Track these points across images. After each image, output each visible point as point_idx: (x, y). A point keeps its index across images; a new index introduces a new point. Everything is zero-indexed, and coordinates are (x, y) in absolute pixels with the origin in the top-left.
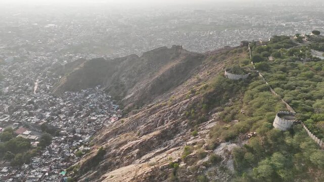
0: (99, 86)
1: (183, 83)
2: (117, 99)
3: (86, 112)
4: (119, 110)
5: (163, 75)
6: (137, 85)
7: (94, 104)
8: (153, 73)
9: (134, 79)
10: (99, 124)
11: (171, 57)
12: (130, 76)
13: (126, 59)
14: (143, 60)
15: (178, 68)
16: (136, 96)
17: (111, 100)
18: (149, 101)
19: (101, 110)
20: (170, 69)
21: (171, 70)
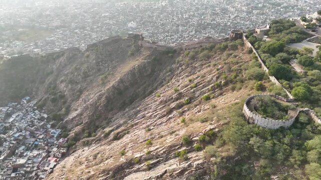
0: (28, 98)
1: (151, 92)
2: (57, 119)
3: (10, 148)
4: (61, 140)
5: (121, 81)
6: (83, 96)
7: (21, 132)
8: (106, 77)
9: (79, 86)
10: (31, 172)
11: (130, 52)
12: (71, 82)
13: (63, 55)
14: (88, 56)
15: (141, 69)
16: (85, 115)
17: (48, 122)
18: (104, 122)
19: (33, 140)
20: (131, 71)
21: (132, 73)
